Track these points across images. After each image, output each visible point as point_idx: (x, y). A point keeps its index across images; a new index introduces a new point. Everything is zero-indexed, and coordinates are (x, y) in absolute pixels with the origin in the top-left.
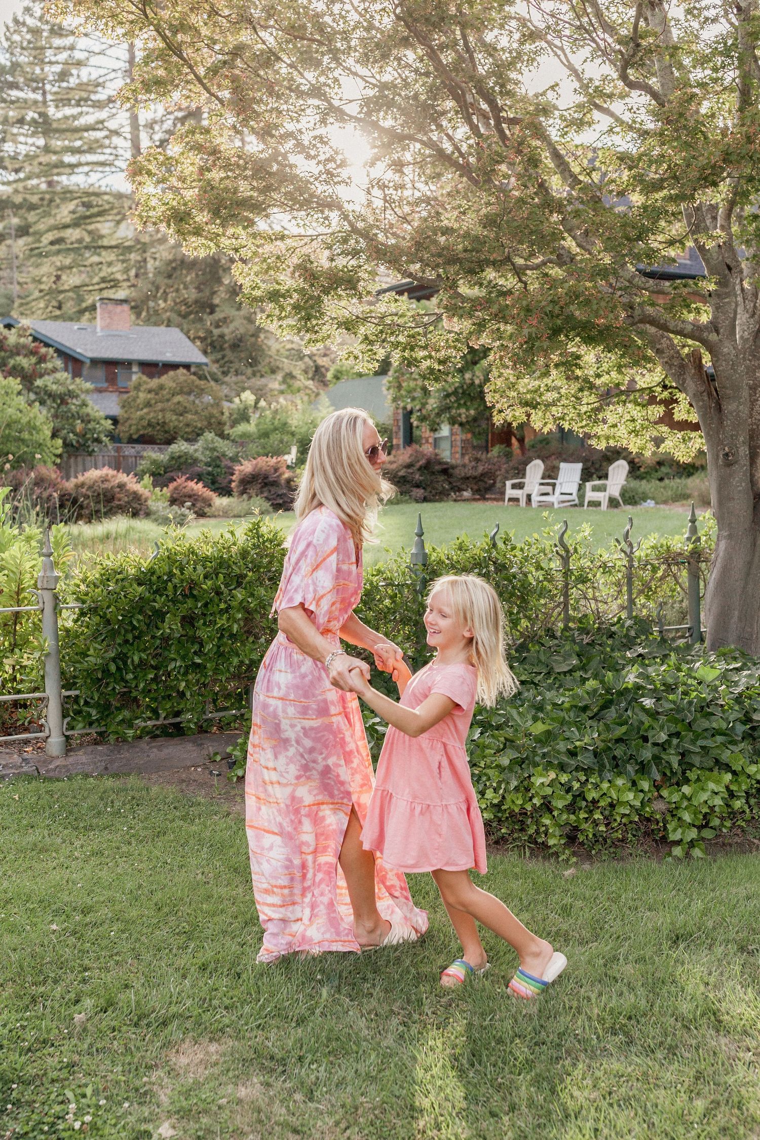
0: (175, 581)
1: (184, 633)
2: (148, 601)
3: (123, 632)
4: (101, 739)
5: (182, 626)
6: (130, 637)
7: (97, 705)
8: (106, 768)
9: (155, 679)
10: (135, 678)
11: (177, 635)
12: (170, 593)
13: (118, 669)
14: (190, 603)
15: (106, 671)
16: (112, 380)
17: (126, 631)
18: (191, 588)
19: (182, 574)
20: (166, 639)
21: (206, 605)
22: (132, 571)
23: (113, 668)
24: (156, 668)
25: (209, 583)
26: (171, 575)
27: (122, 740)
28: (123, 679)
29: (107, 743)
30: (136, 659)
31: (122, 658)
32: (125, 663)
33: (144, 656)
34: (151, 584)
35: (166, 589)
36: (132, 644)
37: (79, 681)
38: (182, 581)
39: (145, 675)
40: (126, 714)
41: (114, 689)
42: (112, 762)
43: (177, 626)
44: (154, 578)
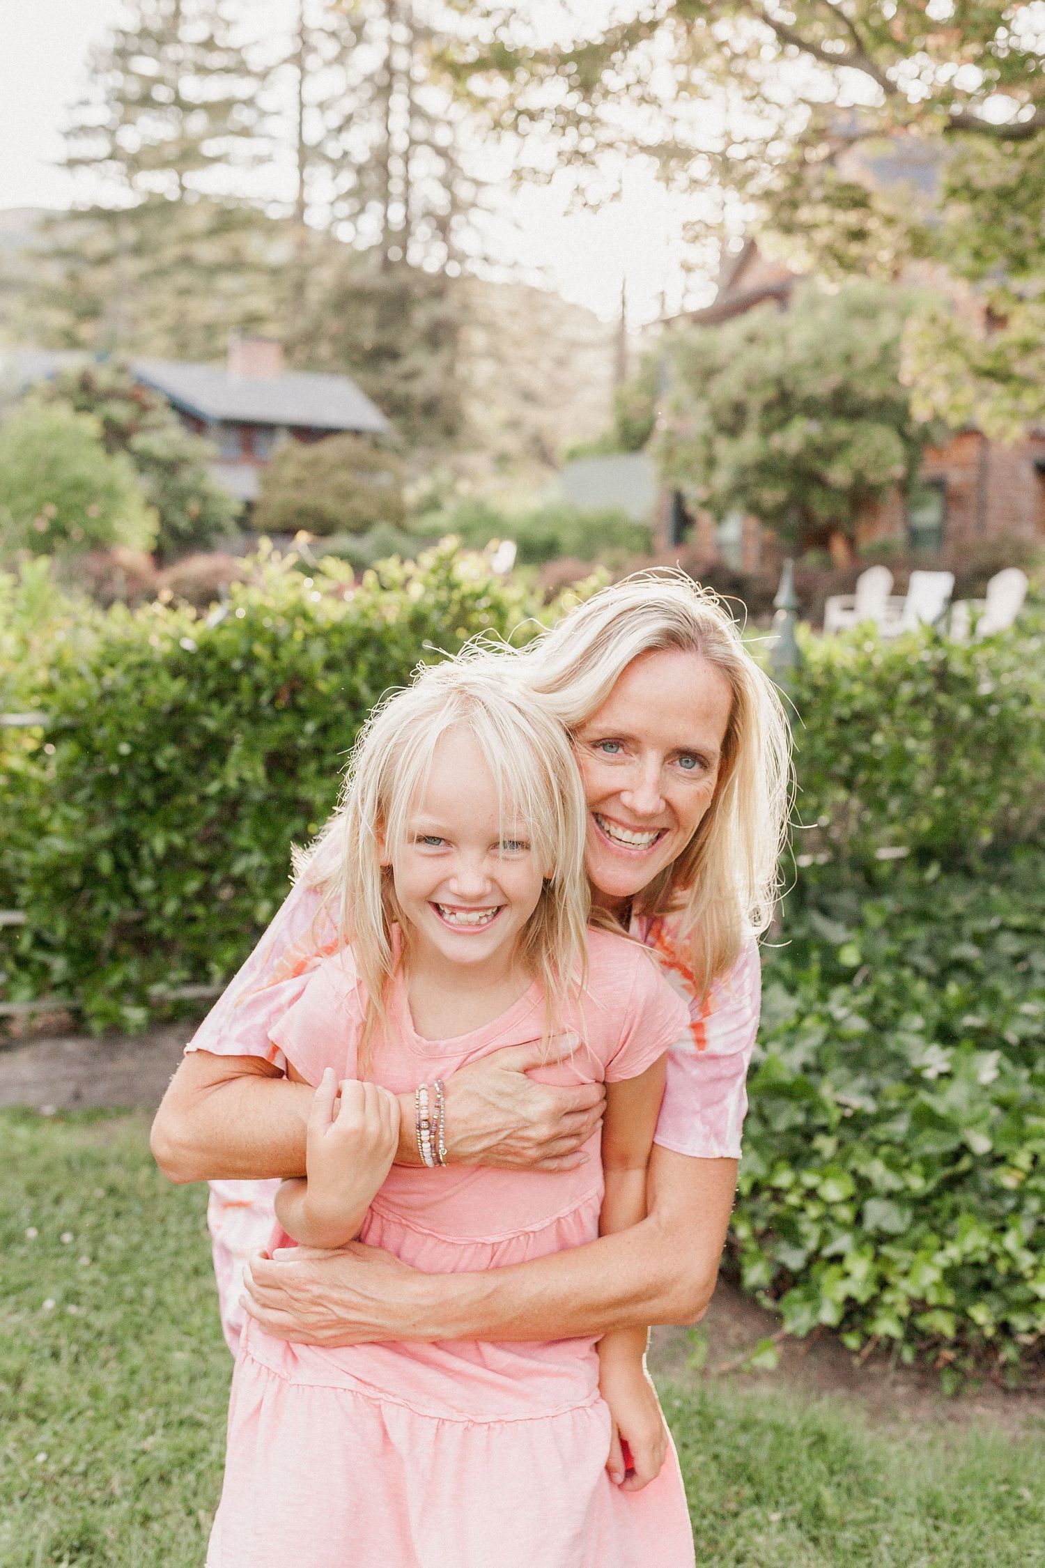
0: (260, 672)
1: (272, 790)
2: (195, 713)
3: (131, 781)
4: (76, 1025)
5: (270, 775)
6: (148, 795)
7: (66, 949)
8: (77, 1096)
9: (206, 895)
10: (159, 889)
11: (257, 795)
12: (245, 696)
13: (119, 867)
14: (288, 724)
15: (90, 871)
16: (248, 447)
17: (142, 781)
18: (294, 692)
19: (275, 657)
20: (232, 804)
21: (324, 729)
22: (166, 647)
23: (105, 863)
24: (208, 867)
25: (334, 679)
26: (251, 659)
27: (116, 1031)
28: (128, 890)
29: (88, 1034)
30: (159, 845)
31: (127, 843)
32: (135, 855)
33: (178, 840)
34: (204, 677)
35: (235, 689)
36: (152, 813)
37: (25, 893)
38: (273, 674)
39: (182, 882)
40: (132, 970)
41: (107, 913)
42: (92, 1080)
43: (256, 771)
44: (211, 665)
